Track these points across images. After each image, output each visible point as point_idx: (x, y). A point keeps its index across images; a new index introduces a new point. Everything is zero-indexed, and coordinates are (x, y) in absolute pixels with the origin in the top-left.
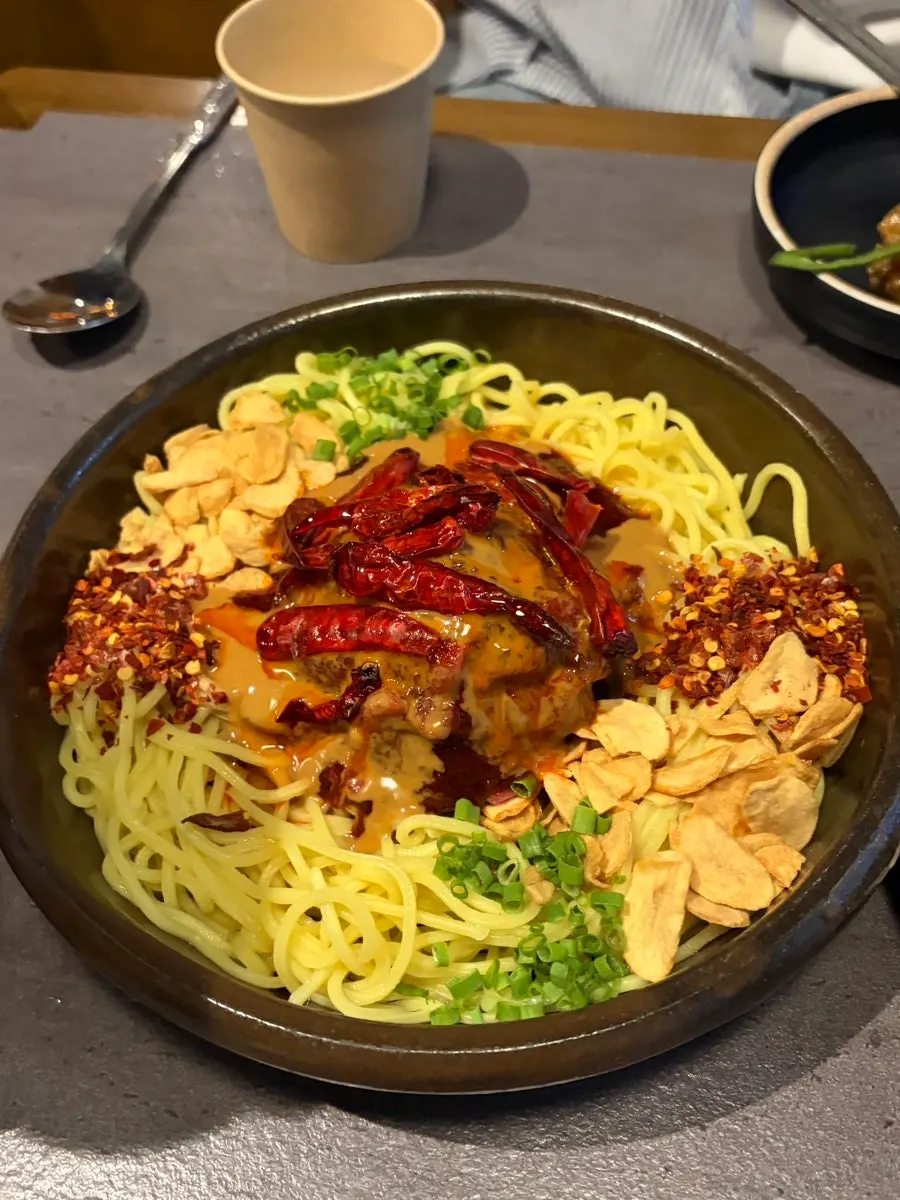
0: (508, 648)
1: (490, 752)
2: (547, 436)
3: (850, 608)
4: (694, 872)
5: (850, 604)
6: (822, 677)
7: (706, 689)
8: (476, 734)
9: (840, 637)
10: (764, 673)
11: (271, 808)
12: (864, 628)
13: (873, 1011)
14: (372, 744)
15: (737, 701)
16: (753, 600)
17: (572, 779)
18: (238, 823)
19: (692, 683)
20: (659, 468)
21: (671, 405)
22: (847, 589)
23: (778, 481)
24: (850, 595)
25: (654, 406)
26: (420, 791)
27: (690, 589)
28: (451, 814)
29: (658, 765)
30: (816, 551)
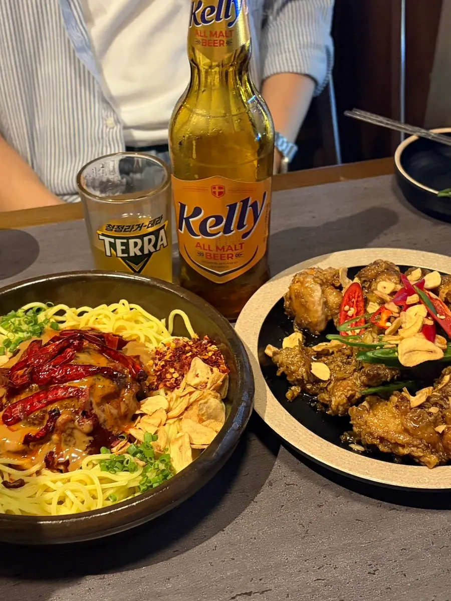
0: (103, 385)
1: (107, 427)
2: (87, 324)
3: (214, 347)
4: (190, 437)
5: (213, 346)
6: (212, 370)
7: (175, 385)
8: (101, 420)
9: (213, 357)
10: (192, 372)
11: (30, 476)
12: (221, 352)
13: (267, 476)
14: (63, 439)
15: (187, 383)
16: (181, 353)
17: (140, 429)
18: (21, 484)
19: (170, 384)
20: (133, 324)
21: (130, 303)
22: (211, 342)
23: (177, 315)
24: (213, 343)
25: (123, 304)
26: (86, 450)
27: (158, 357)
28: (99, 453)
29: (168, 411)
30: (197, 334)
